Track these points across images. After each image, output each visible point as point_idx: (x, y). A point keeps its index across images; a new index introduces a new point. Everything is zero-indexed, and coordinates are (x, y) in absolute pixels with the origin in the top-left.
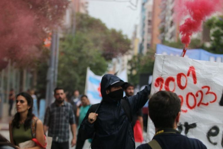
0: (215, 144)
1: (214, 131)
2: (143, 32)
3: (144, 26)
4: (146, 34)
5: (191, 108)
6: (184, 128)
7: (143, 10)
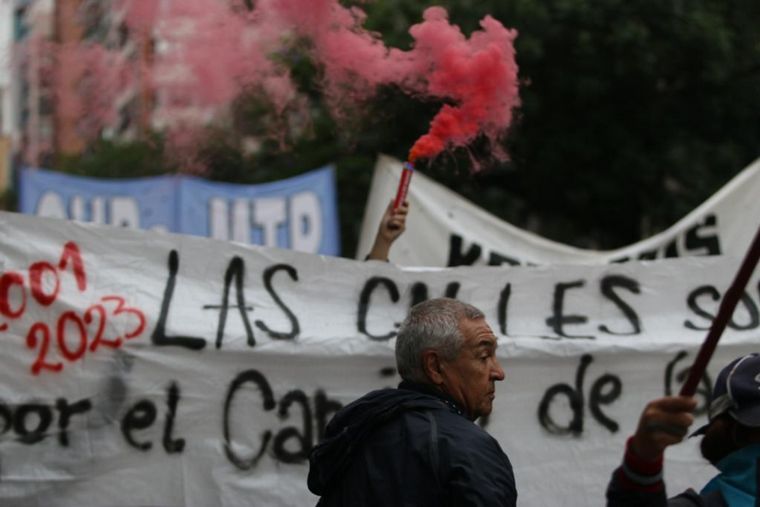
0: (146, 447)
1: (140, 414)
2: (24, 115)
3: (25, 90)
4: (34, 119)
5: (72, 357)
6: (56, 415)
7: (21, 32)
